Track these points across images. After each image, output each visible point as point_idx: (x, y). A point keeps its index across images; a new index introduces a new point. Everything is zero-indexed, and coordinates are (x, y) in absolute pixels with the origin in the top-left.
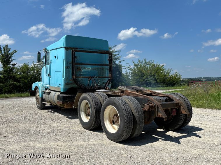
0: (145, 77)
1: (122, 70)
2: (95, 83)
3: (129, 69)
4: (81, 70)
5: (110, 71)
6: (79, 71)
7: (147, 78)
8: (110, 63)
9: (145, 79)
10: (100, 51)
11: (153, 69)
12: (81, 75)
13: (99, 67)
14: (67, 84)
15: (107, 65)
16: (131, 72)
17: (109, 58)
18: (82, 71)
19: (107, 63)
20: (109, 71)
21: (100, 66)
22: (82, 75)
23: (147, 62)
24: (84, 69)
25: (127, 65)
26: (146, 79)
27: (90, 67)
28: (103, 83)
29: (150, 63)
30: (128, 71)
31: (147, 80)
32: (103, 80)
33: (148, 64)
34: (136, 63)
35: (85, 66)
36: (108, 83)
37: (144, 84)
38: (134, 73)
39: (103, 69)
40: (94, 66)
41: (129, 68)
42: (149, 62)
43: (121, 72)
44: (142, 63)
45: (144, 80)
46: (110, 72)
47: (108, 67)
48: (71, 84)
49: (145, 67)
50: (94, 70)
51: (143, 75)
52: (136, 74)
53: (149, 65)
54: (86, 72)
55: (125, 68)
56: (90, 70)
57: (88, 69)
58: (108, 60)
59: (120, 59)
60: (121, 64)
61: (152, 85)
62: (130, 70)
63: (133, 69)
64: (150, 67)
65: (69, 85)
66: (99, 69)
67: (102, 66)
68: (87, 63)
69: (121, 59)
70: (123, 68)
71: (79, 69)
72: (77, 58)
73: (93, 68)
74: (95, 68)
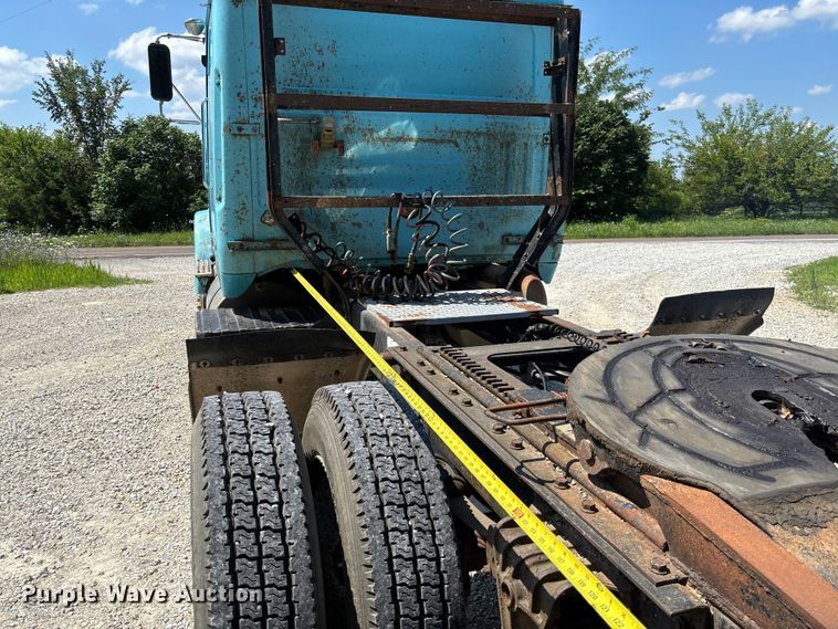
0: (744, 177)
1: (652, 147)
2: (428, 244)
3: (679, 142)
4: (340, 146)
5: (557, 155)
6: (328, 154)
7: (756, 182)
8: (558, 95)
9: (742, 187)
11: (784, 141)
13: (478, 122)
14: (244, 247)
15: (536, 110)
16: (686, 154)
17: (557, 56)
18: (349, 154)
19: (543, 92)
20: (551, 152)
23: (761, 113)
25: (674, 127)
26: (750, 185)
27: (406, 126)
28: (506, 239)
29: (772, 118)
30: (675, 152)
31: (752, 190)
32: (505, 219)
33: (763, 124)
34: (712, 118)
36: (535, 239)
37: (738, 204)
38: (700, 163)
40: (444, 119)
41: (678, 138)
42: (769, 115)
43: (646, 157)
44: (738, 118)
45: (739, 188)
46: (558, 166)
47: (542, 126)
48: (274, 244)
49: (751, 136)
51: (736, 166)
52: (709, 166)
53: (768, 128)
55: (665, 142)
56: (405, 146)
58: (548, 71)
59: (646, 103)
60: (646, 123)
61: (771, 207)
62: (682, 150)
63: (698, 144)
64: (769, 137)
66: (481, 140)
67: (501, 118)
69: (650, 105)
70: (654, 139)
71: (326, 141)
72: (316, 58)
73: (434, 136)
74: (452, 131)
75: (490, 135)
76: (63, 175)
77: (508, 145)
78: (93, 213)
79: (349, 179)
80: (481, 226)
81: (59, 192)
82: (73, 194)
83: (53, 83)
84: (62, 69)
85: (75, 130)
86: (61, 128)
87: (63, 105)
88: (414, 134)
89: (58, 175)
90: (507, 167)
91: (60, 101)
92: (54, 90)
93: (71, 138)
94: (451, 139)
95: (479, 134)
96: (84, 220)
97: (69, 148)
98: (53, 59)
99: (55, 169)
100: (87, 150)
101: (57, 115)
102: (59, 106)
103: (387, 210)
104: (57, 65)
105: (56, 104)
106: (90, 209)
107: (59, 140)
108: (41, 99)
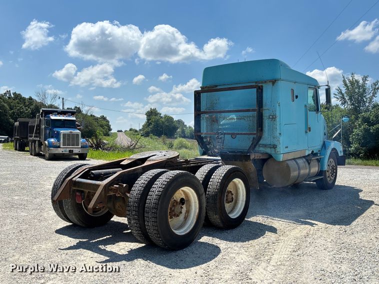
10: (256, 82)
12: (219, 130)
18: (221, 123)
22: (222, 131)
24: (224, 119)
27: (233, 116)
35: (226, 114)
40: (241, 114)
47: (268, 113)
50: (241, 120)
54: (227, 124)
56: (234, 121)
57: (231, 119)
66: (251, 118)
68: (230, 109)
72: (215, 102)
73: (239, 118)
74: (244, 116)
88: (235, 118)
94: (244, 118)
102: (345, 99)
108: (337, 96)
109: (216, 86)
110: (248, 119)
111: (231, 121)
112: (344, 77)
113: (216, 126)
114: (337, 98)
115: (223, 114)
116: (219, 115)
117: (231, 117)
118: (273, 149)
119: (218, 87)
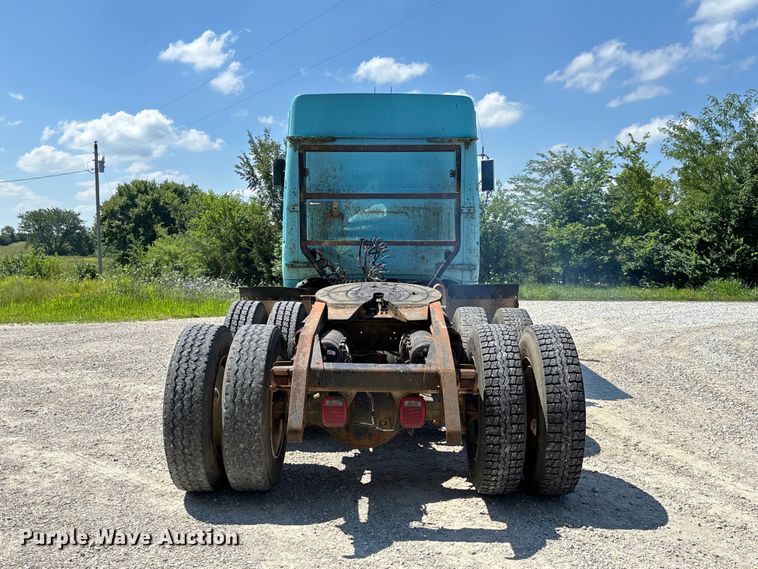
4: (342, 216)
6: (336, 221)
10: (429, 140)
12: (343, 234)
13: (419, 203)
14: (292, 266)
15: (450, 196)
18: (350, 220)
21: (426, 201)
22: (351, 236)
24: (356, 212)
27: (381, 206)
35: (362, 201)
39: (438, 213)
40: (400, 202)
50: (398, 216)
54: (365, 223)
56: (380, 216)
57: (374, 212)
58: (453, 174)
65: (300, 270)
66: (421, 212)
67: (433, 200)
68: (373, 192)
71: (335, 213)
72: (332, 173)
73: (394, 210)
74: (404, 208)
75: (426, 209)
76: (253, 236)
77: (438, 215)
78: (273, 269)
79: (347, 232)
80: (423, 258)
81: (249, 251)
82: (260, 252)
83: (252, 157)
84: (261, 144)
85: (266, 196)
86: (256, 195)
87: (259, 175)
88: (385, 210)
89: (249, 236)
90: (438, 225)
91: (256, 172)
92: (252, 163)
93: (263, 204)
94: (404, 211)
95: (420, 208)
96: (266, 275)
97: (261, 212)
98: (254, 137)
99: (247, 231)
100: (275, 214)
101: (254, 184)
102: (255, 176)
103: (358, 247)
104: (256, 141)
105: (253, 175)
106: (272, 266)
107: (253, 206)
108: (241, 171)
109: (334, 139)
110: (416, 213)
111: (374, 216)
112: (250, 135)
113: (335, 226)
114: (242, 174)
115: (355, 202)
116: (344, 203)
117: (373, 208)
118: (467, 273)
119: (339, 143)
